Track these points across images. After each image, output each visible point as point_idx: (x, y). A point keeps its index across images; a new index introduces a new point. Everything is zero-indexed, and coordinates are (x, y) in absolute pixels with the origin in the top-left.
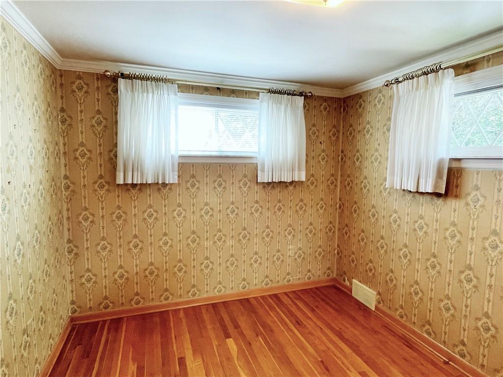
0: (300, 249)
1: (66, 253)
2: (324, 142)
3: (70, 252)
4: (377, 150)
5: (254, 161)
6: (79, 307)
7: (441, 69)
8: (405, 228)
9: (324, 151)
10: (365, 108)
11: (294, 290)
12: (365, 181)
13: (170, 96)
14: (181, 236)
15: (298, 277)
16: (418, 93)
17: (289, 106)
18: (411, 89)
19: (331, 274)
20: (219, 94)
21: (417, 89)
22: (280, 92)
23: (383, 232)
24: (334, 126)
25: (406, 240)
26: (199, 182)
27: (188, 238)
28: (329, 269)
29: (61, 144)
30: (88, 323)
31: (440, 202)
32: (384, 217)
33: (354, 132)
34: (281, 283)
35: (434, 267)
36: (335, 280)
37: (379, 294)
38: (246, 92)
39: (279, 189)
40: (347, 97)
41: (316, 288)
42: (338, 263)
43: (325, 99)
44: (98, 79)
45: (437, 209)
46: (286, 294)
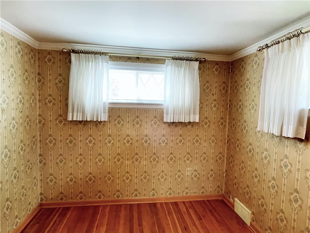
0: (196, 171)
1: (38, 163)
2: (215, 94)
3: (40, 162)
4: (253, 101)
5: (162, 107)
6: (45, 197)
7: (302, 33)
8: (274, 165)
9: (215, 100)
10: (246, 69)
11: (190, 200)
12: (245, 124)
13: (104, 64)
14: (110, 156)
15: (194, 191)
16: (283, 54)
17: (187, 68)
18: (277, 52)
19: (220, 191)
20: (138, 61)
21: (282, 51)
22: (181, 59)
23: (257, 165)
24: (224, 83)
25: (274, 174)
26: (123, 120)
27: (115, 158)
28: (219, 187)
29: (38, 95)
30: (50, 208)
31: (301, 146)
32: (258, 153)
33: (238, 87)
34: (181, 195)
35: (296, 201)
36: (223, 196)
37: (253, 213)
38: (157, 60)
39: (180, 127)
40: (233, 61)
41: (208, 201)
42: (226, 184)
43: (217, 63)
44: (60, 54)
45: (300, 152)
46: (184, 203)
